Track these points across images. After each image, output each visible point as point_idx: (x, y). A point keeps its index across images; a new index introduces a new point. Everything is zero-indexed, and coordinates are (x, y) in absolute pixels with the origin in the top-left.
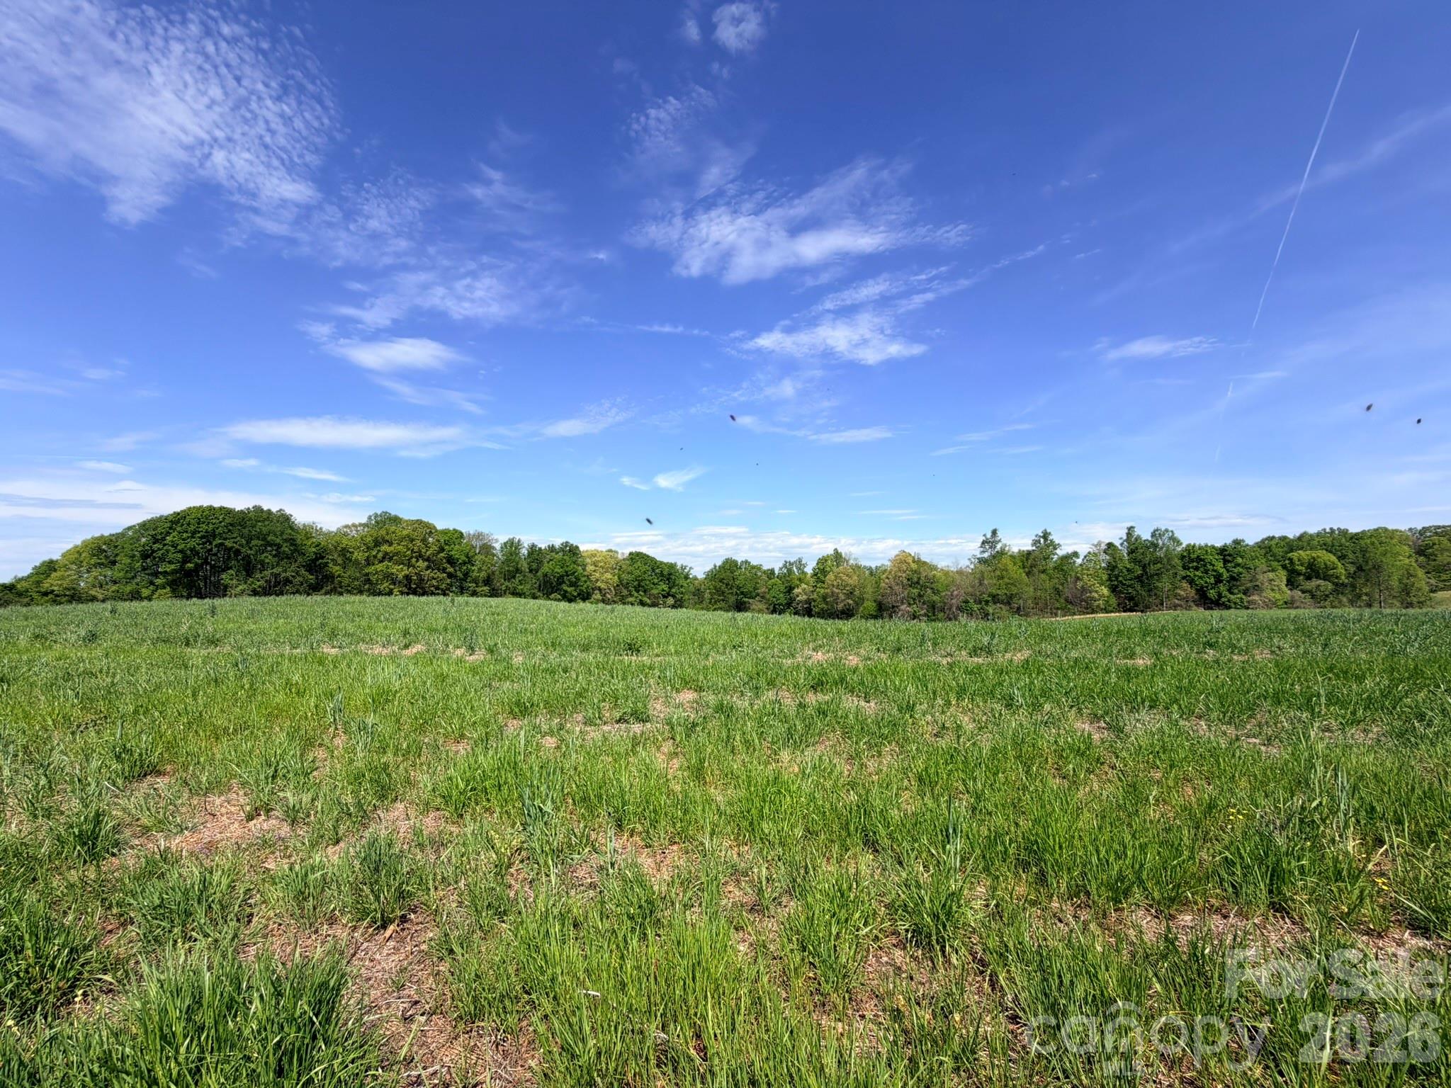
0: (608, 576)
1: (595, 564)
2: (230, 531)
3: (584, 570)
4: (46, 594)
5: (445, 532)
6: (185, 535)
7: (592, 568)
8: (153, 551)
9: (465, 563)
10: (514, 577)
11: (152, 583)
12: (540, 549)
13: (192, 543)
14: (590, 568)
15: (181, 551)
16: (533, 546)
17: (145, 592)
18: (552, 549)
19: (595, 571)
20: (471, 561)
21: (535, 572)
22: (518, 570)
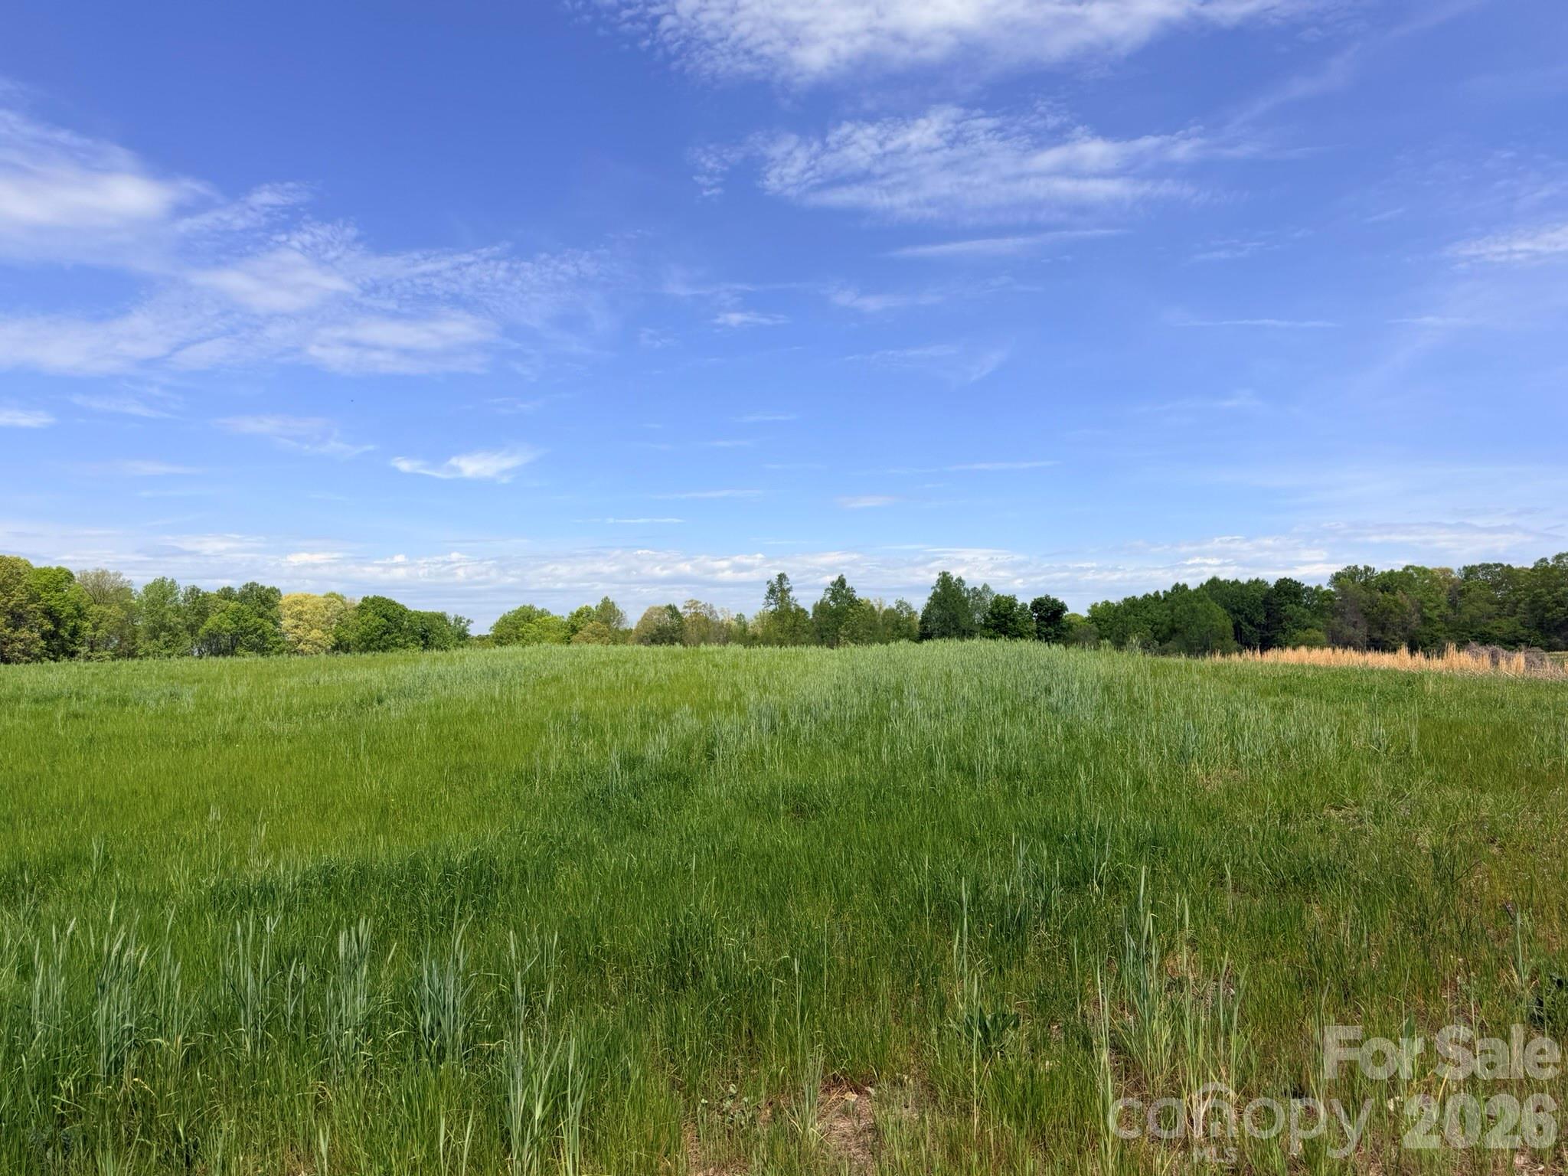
0: (316, 634)
1: (299, 616)
3: (278, 625)
5: (42, 572)
7: (293, 622)
9: (69, 616)
10: (157, 638)
12: (205, 595)
14: (287, 623)
16: (194, 591)
18: (227, 594)
19: (296, 627)
20: (81, 614)
21: (192, 629)
22: (163, 627)
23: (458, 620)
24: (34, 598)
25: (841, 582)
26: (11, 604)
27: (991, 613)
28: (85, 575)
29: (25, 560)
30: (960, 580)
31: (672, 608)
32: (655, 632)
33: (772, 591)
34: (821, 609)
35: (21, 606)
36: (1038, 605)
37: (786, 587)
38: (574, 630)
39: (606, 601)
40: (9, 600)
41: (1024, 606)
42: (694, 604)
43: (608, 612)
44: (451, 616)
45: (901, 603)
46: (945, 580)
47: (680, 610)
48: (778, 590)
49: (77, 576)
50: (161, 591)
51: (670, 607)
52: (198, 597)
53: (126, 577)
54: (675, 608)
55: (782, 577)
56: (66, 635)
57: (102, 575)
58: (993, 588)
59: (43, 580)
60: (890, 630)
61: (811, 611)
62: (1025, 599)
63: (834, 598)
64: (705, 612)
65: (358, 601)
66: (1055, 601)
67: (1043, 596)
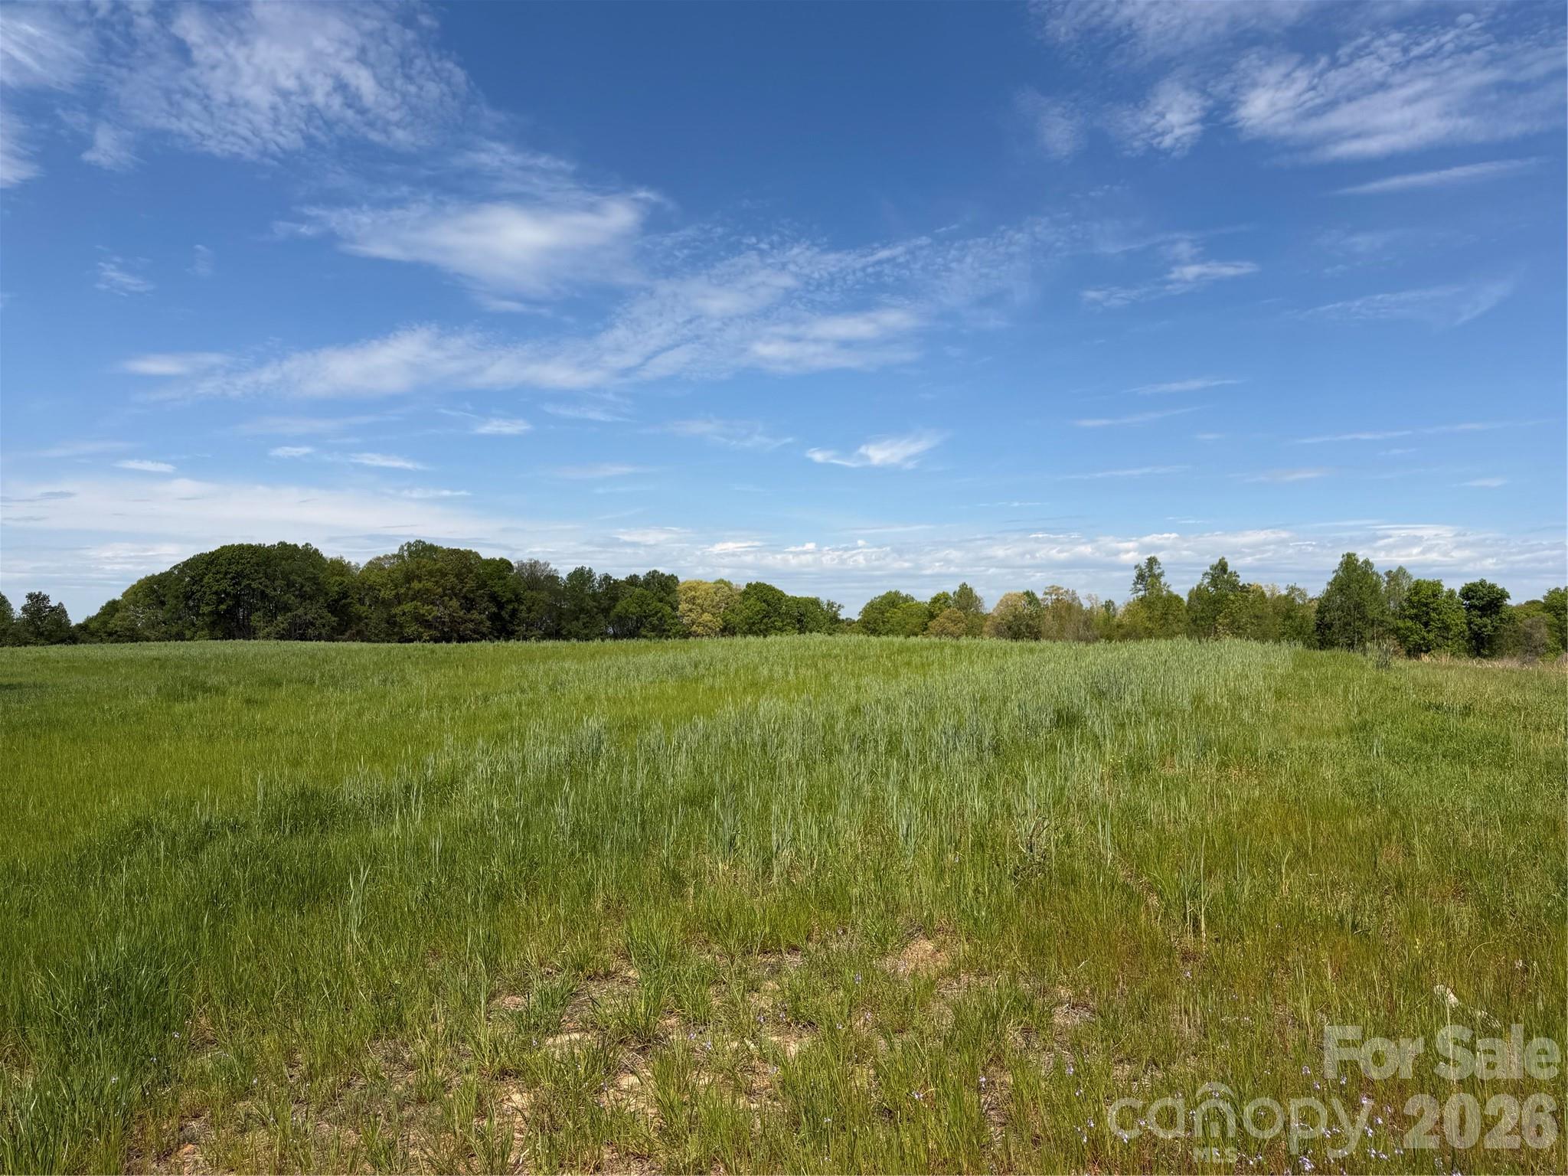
0: (707, 617)
1: (692, 600)
2: (256, 571)
3: (675, 609)
4: (110, 634)
5: (491, 562)
6: (218, 576)
7: (688, 606)
8: (193, 593)
9: (510, 601)
11: (194, 625)
12: (615, 582)
13: (225, 584)
14: (683, 606)
15: (216, 593)
16: (607, 578)
17: (188, 634)
18: (633, 580)
19: (690, 610)
20: (518, 599)
21: (606, 611)
22: (582, 610)
23: (831, 605)
24: (483, 585)
25: (1222, 567)
26: (464, 590)
27: (1409, 600)
28: (522, 565)
29: (476, 553)
30: (1367, 562)
31: (1029, 595)
32: (1011, 618)
33: (1141, 577)
34: (1197, 594)
35: (472, 592)
36: (1469, 592)
37: (1157, 571)
38: (932, 616)
39: (964, 587)
40: (463, 587)
41: (1451, 594)
42: (1055, 590)
43: (966, 598)
44: (824, 600)
45: (1293, 589)
46: (1349, 562)
47: (1039, 595)
48: (1148, 575)
49: (515, 565)
50: (581, 577)
51: (1027, 594)
52: (610, 583)
53: (553, 566)
54: (1033, 594)
55: (1152, 562)
56: (507, 617)
57: (534, 564)
58: (1410, 571)
59: (489, 570)
60: (1279, 620)
61: (1186, 599)
62: (1455, 585)
63: (1214, 582)
64: (1067, 598)
65: (743, 587)
66: (1492, 587)
67: (1477, 580)
